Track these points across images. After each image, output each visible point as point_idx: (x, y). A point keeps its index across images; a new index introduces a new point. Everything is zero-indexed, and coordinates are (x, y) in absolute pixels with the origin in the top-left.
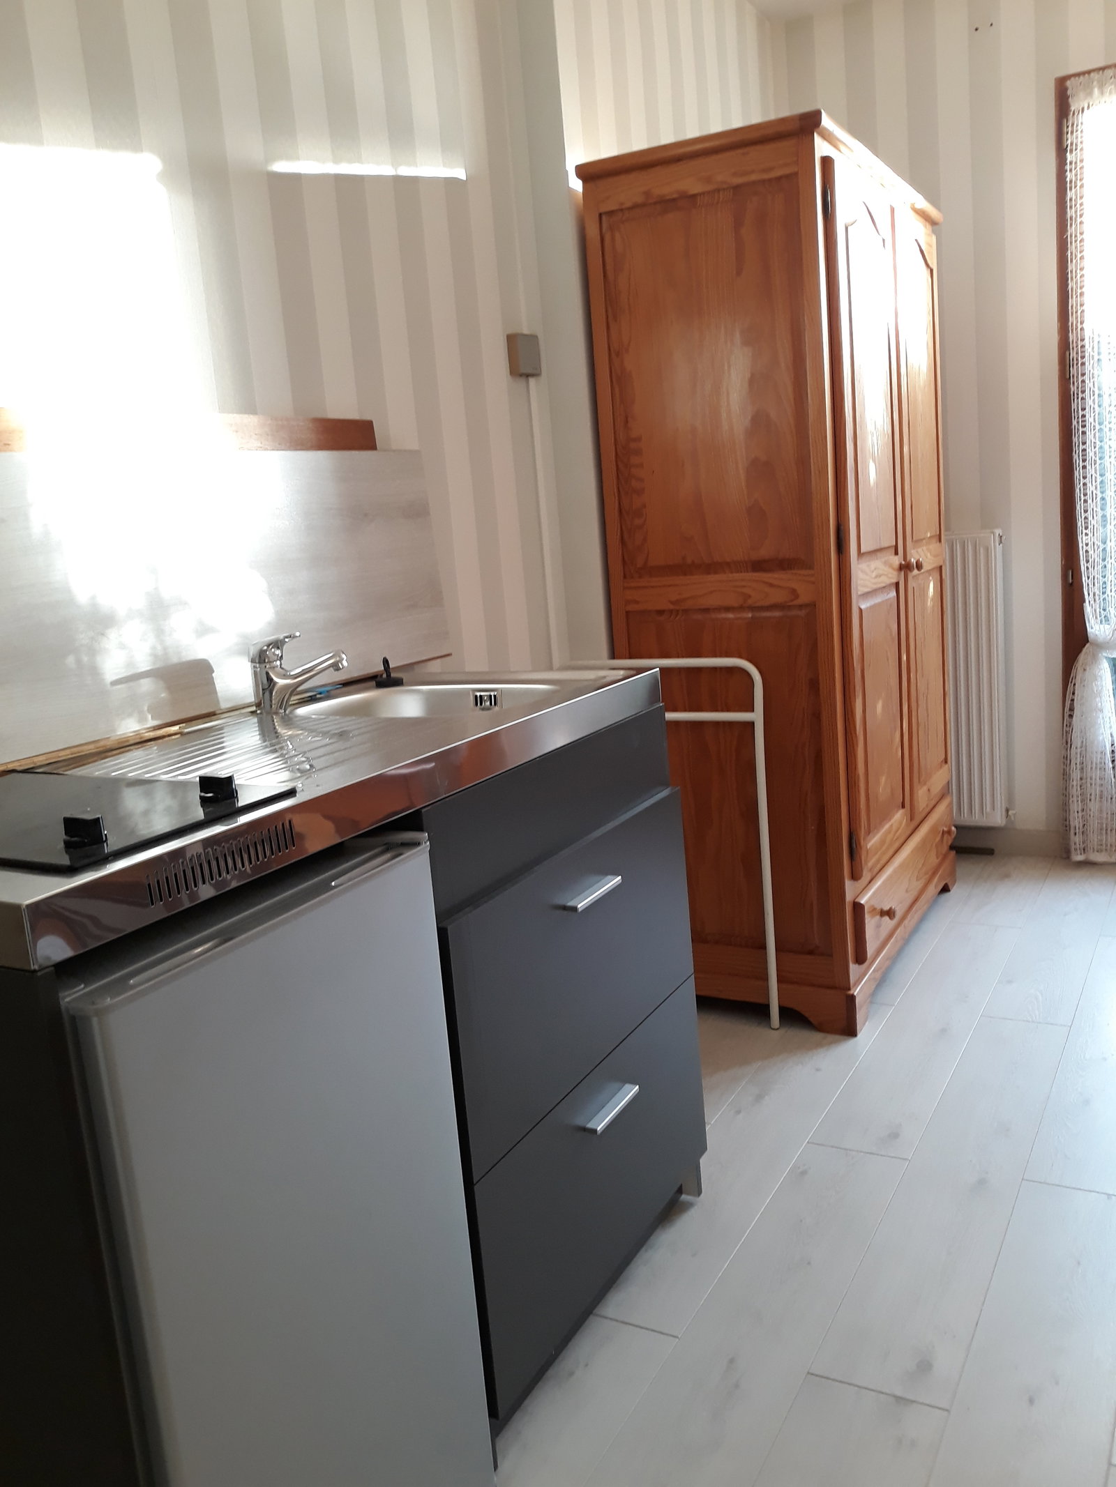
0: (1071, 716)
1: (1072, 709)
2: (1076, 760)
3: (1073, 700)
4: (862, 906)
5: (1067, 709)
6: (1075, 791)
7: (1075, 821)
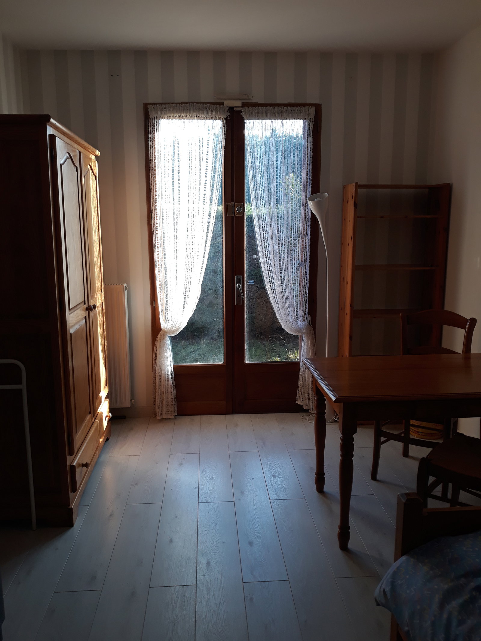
0: (156, 360)
1: (156, 357)
2: (158, 379)
3: (156, 353)
4: (74, 466)
5: (154, 357)
6: (157, 390)
7: (158, 403)
